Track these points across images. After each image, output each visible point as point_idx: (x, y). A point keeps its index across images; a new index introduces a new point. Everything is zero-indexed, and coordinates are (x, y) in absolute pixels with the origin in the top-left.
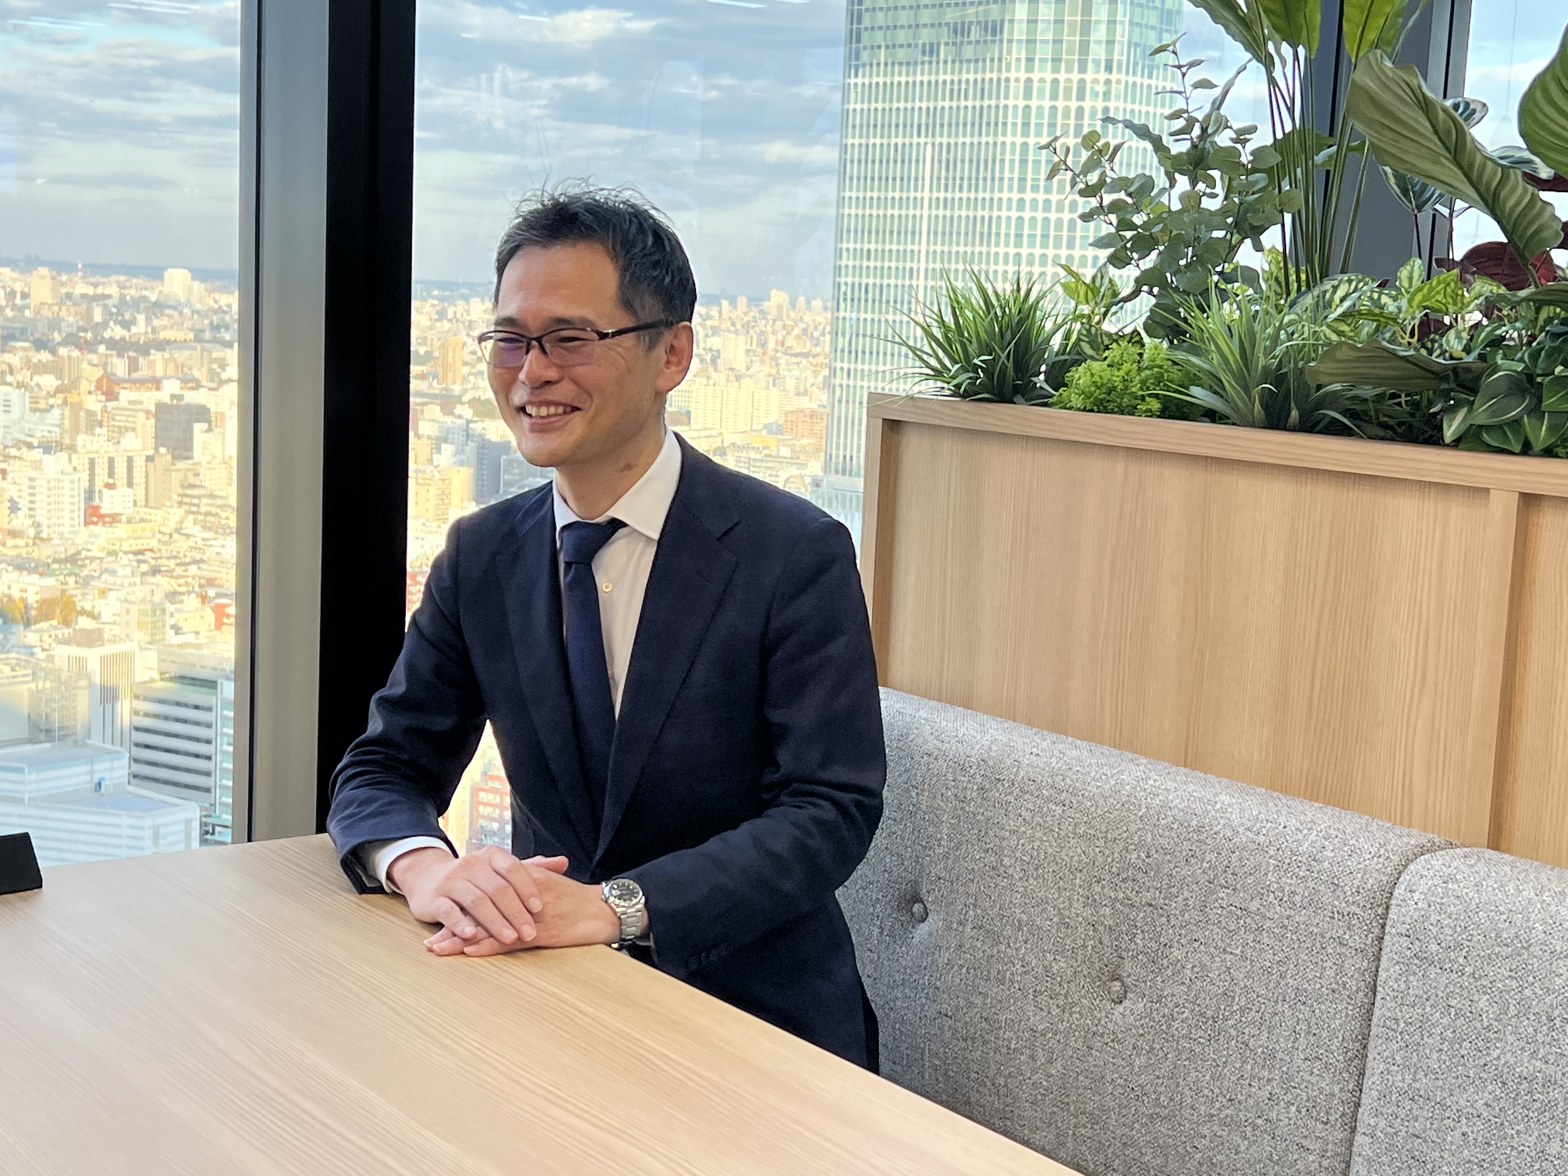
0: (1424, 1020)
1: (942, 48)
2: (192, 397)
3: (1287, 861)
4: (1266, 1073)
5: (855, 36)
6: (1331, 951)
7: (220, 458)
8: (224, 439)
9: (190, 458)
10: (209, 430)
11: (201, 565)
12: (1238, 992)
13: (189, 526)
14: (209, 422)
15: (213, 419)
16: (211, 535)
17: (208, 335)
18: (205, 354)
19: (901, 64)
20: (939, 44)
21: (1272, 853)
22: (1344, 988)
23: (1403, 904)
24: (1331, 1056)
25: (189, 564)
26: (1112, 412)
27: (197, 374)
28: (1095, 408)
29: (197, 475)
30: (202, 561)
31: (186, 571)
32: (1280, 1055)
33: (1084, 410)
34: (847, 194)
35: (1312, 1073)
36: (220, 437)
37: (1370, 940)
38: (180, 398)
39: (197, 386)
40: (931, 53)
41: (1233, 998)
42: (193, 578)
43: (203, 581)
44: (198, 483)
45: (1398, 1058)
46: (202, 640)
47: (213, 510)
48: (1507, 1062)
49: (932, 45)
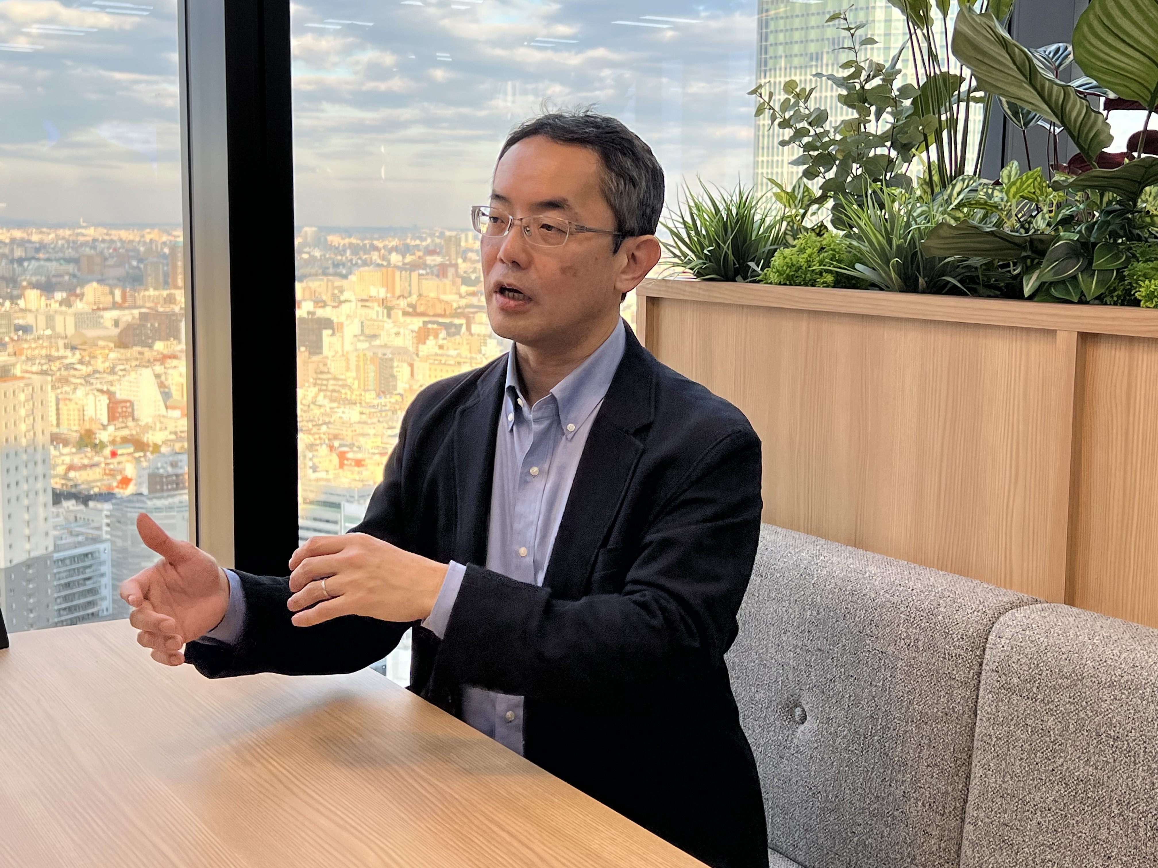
0: (1009, 735)
1: (825, 56)
2: (321, 313)
3: (913, 616)
4: (900, 776)
5: (763, 50)
6: (943, 683)
7: (340, 353)
8: (343, 340)
9: (321, 353)
10: (333, 334)
11: (330, 426)
12: (881, 715)
13: (320, 399)
14: (333, 330)
15: (336, 327)
16: (335, 405)
17: (331, 270)
18: (330, 284)
19: (796, 68)
20: (822, 53)
21: (902, 609)
22: (954, 711)
23: (994, 647)
24: (945, 763)
25: (322, 424)
26: (799, 285)
27: (324, 298)
28: (788, 283)
29: (325, 365)
30: (329, 423)
31: (319, 429)
32: (910, 763)
33: (780, 284)
34: (760, 159)
35: (933, 776)
36: (340, 339)
37: (971, 674)
38: (313, 313)
39: (324, 305)
40: (817, 59)
41: (877, 719)
42: (324, 434)
43: (331, 436)
44: (326, 370)
45: (992, 765)
46: (331, 476)
47: (337, 388)
48: (1068, 768)
49: (817, 54)
